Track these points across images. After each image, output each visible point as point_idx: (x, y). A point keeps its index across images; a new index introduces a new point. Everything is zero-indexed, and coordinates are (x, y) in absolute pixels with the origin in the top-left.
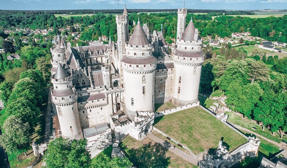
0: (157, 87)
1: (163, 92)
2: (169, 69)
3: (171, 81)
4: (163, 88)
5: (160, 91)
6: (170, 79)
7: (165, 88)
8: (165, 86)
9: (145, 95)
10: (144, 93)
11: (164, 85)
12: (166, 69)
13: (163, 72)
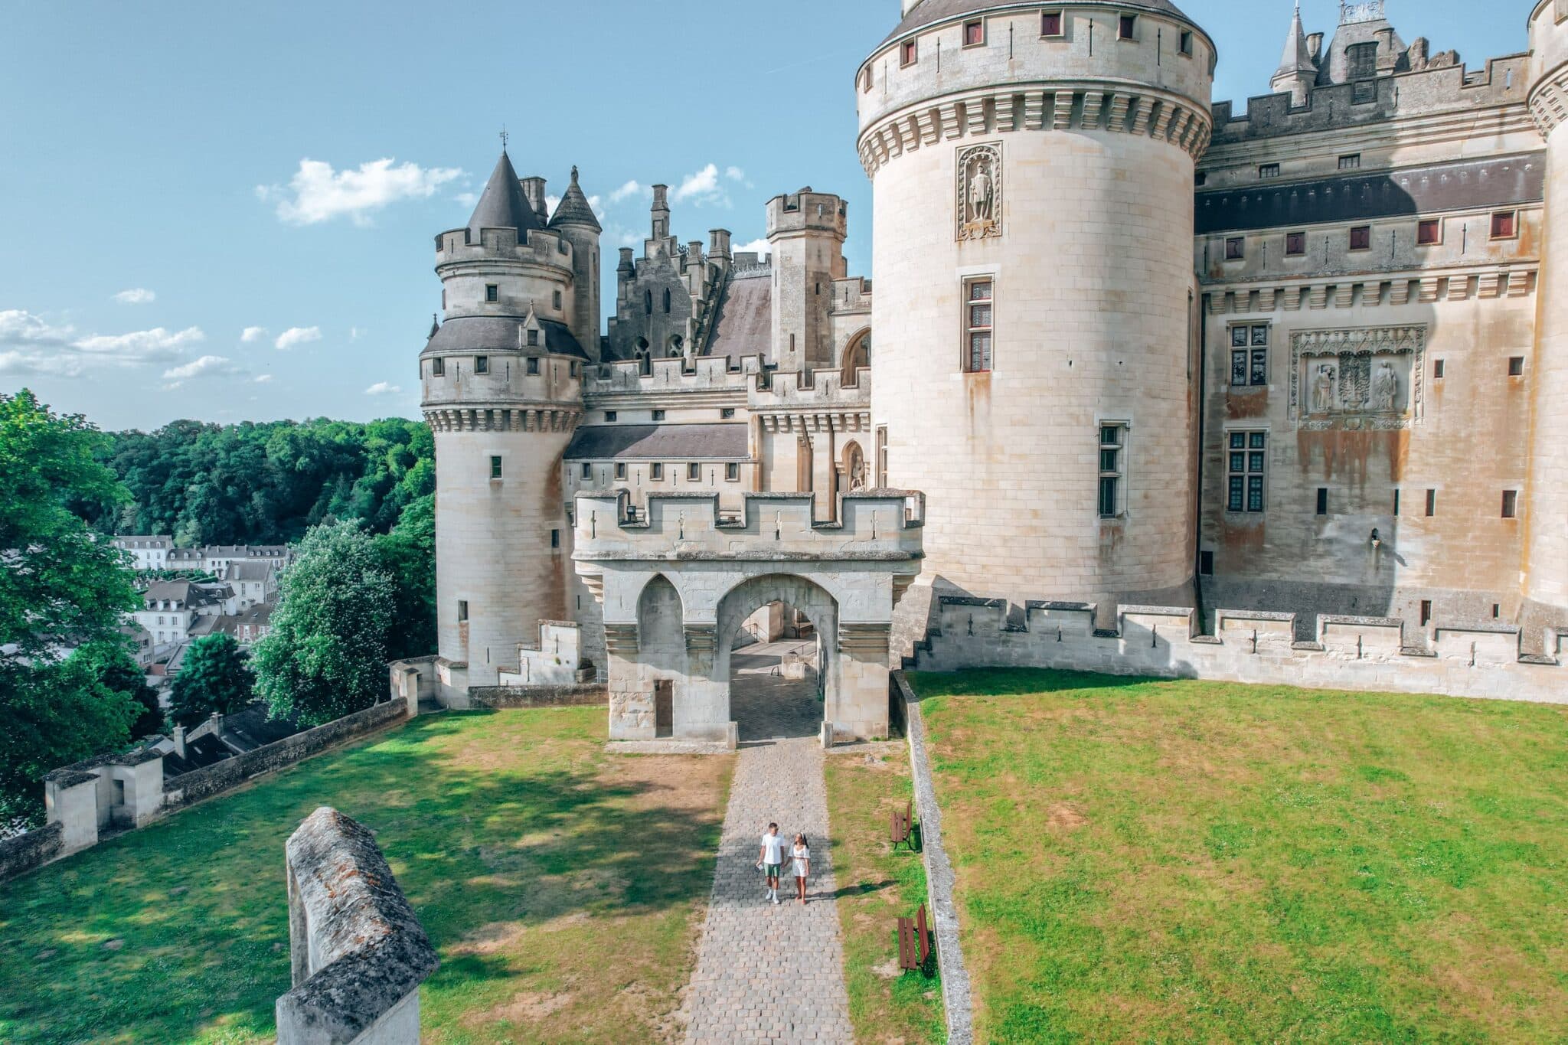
0: (1291, 439)
1: (1373, 519)
2: (1452, 223)
3: (1492, 379)
4: (1376, 466)
5: (1332, 503)
6: (1475, 358)
7: (1394, 475)
8: (1394, 439)
9: (987, 384)
10: (974, 361)
11: (1381, 423)
12: (1406, 225)
13: (1358, 257)
